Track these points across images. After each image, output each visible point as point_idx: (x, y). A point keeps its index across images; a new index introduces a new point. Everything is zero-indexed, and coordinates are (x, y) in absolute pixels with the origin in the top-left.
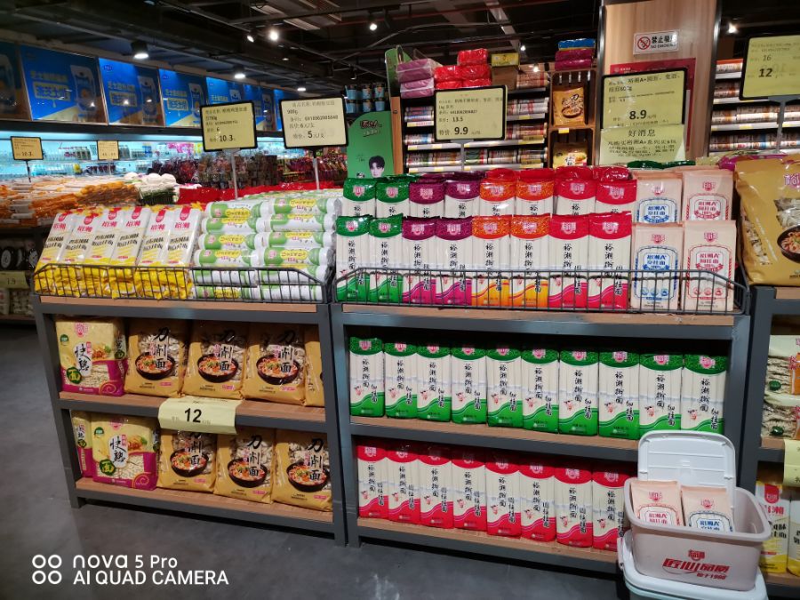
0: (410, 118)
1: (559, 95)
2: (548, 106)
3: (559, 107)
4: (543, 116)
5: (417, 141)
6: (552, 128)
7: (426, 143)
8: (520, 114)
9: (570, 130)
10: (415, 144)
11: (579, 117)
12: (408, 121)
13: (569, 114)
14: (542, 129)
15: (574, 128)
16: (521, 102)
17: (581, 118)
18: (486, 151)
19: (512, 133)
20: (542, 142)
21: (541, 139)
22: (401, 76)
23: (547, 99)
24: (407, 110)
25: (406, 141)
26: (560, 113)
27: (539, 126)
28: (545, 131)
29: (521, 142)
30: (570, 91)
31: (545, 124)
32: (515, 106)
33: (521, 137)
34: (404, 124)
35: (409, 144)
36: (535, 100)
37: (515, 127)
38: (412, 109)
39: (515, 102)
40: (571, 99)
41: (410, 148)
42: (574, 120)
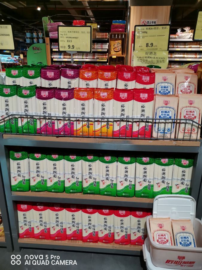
1: (112, 43)
2: (108, 47)
3: (112, 47)
4: (106, 50)
6: (110, 56)
7: (61, 58)
8: (98, 49)
9: (116, 57)
10: (56, 58)
11: (120, 52)
12: (53, 48)
13: (116, 50)
18: (85, 63)
19: (94, 56)
20: (106, 61)
22: (50, 28)
23: (108, 44)
24: (53, 43)
25: (52, 57)
26: (112, 50)
30: (117, 41)
31: (107, 54)
33: (98, 58)
34: (51, 49)
36: (104, 44)
37: (96, 54)
39: (96, 44)
40: (117, 45)
41: (54, 60)
42: (118, 53)
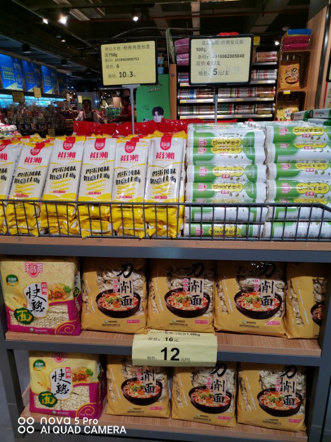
0: (182, 80)
1: (283, 68)
2: (277, 75)
3: (283, 76)
4: (274, 82)
5: (186, 96)
6: (278, 91)
7: (193, 98)
8: (259, 80)
9: (291, 92)
10: (185, 98)
11: (297, 84)
12: (181, 82)
13: (290, 81)
14: (272, 91)
15: (294, 91)
16: (259, 71)
17: (298, 84)
18: (233, 105)
19: (252, 93)
20: (273, 99)
21: (272, 98)
22: (178, 48)
23: (276, 70)
24: (179, 74)
25: (178, 97)
26: (284, 80)
27: (270, 89)
28: (274, 92)
29: (258, 99)
30: (291, 66)
31: (274, 87)
32: (255, 74)
33: (258, 96)
34: (178, 84)
35: (181, 98)
36: (268, 71)
37: (253, 89)
38: (183, 74)
39: (255, 71)
40: (291, 72)
41: (182, 101)
42: (293, 85)
